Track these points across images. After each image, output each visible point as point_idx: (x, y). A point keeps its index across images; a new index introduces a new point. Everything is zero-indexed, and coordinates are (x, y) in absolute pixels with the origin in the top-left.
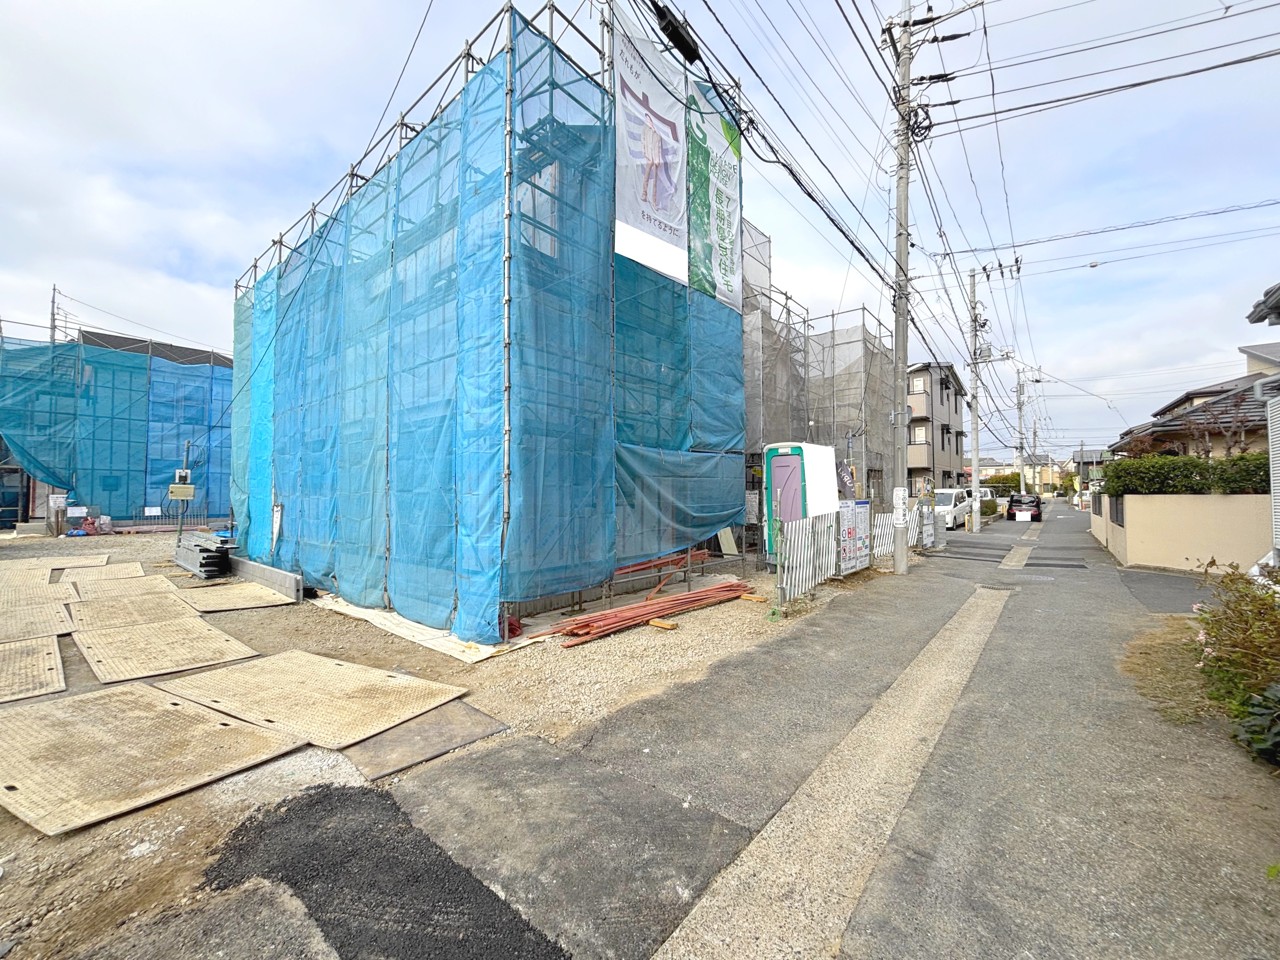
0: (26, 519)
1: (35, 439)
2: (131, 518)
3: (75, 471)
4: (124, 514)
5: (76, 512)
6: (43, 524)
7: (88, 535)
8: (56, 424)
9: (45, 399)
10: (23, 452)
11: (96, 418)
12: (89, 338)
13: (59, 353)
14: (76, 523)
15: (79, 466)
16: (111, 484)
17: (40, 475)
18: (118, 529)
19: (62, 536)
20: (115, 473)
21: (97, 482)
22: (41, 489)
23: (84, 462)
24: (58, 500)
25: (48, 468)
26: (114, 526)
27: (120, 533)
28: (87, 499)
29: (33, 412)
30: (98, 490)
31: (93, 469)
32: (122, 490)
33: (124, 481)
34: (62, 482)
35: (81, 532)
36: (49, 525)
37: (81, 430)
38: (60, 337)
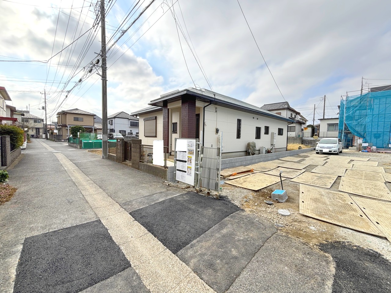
0: (352, 146)
1: (354, 123)
2: (384, 148)
3: (365, 132)
4: (381, 146)
6: (355, 148)
7: (368, 152)
8: (361, 118)
9: (358, 112)
10: (351, 128)
11: (373, 115)
12: (373, 90)
13: (362, 98)
14: (365, 148)
15: (367, 131)
16: (377, 136)
17: (356, 134)
18: (378, 151)
19: (360, 152)
20: (378, 133)
21: (372, 136)
22: (356, 138)
23: (368, 129)
24: (360, 141)
25: (358, 132)
26: (377, 150)
27: (379, 152)
28: (369, 141)
29: (354, 116)
30: (373, 138)
31: (371, 131)
32: (381, 138)
33: (382, 135)
34: (361, 136)
35: (366, 151)
36: (357, 148)
37: (368, 119)
38: (365, 92)
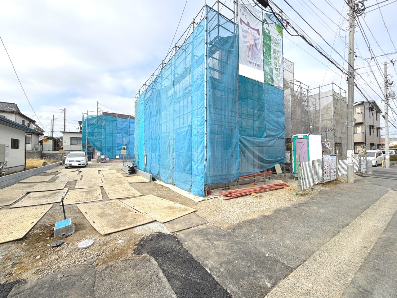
0: (93, 159)
1: (94, 139)
2: (113, 158)
3: (102, 147)
4: (112, 157)
5: (103, 157)
6: (96, 159)
7: (105, 162)
8: (98, 135)
9: (96, 129)
10: (92, 142)
11: (106, 133)
12: (105, 114)
13: (99, 118)
14: (103, 159)
15: (103, 146)
16: (109, 150)
17: (95, 148)
18: (111, 161)
19: (100, 163)
20: (110, 147)
21: (106, 149)
22: (96, 151)
23: (104, 145)
24: (99, 154)
25: (97, 146)
26: (110, 160)
27: (111, 162)
28: (104, 154)
29: (94, 133)
30: (107, 151)
31: (105, 146)
32: (111, 151)
33: (112, 149)
34: (100, 149)
35: (103, 162)
36: (97, 160)
37: (103, 137)
38: (99, 114)
